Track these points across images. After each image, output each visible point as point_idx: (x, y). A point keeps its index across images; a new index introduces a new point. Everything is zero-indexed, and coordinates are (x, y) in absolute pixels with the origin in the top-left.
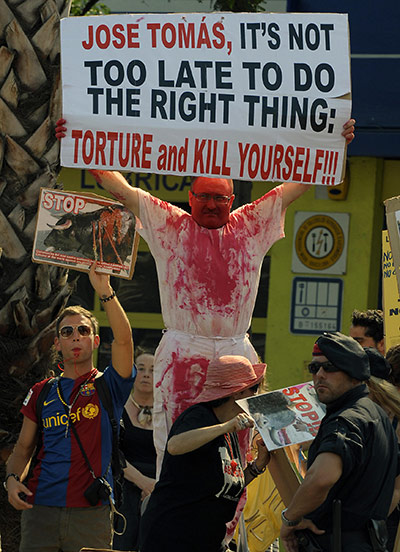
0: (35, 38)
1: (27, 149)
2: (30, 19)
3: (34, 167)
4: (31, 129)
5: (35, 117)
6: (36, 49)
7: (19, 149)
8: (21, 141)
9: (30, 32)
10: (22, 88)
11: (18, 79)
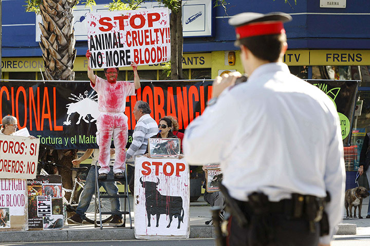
0: (62, 30)
1: (62, 62)
2: (61, 25)
3: (64, 67)
4: (63, 57)
5: (64, 53)
6: (63, 33)
7: (60, 62)
8: (60, 60)
9: (61, 29)
10: (59, 45)
11: (58, 43)
